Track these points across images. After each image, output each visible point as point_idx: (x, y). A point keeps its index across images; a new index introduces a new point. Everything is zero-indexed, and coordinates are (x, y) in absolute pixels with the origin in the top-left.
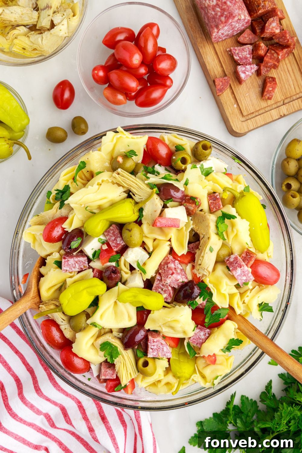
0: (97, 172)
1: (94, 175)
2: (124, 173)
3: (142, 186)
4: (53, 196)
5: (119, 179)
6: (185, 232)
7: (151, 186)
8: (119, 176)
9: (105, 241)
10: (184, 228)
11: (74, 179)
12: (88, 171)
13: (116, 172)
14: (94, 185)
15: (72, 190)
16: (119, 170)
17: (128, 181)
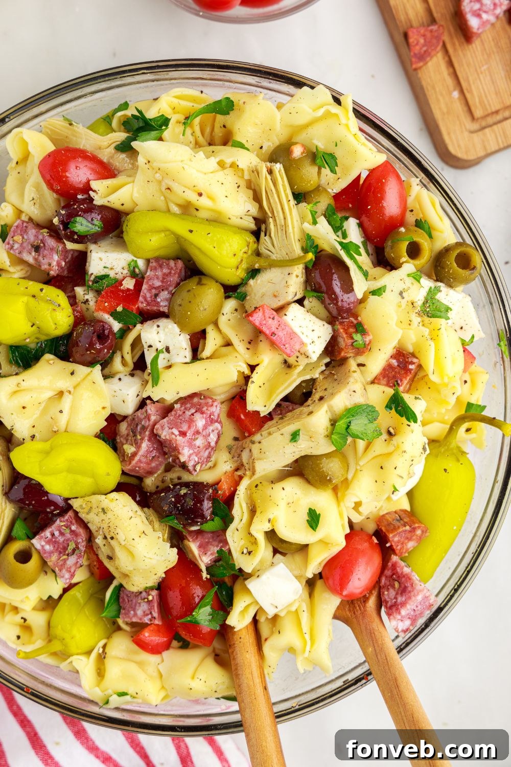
0: (239, 140)
1: (230, 143)
2: (282, 179)
3: (290, 230)
4: (125, 115)
5: (264, 181)
6: (295, 377)
7: (309, 244)
8: (269, 177)
9: (140, 276)
10: (301, 368)
11: (187, 118)
12: (224, 126)
13: (269, 164)
14: (212, 158)
15: (166, 134)
16: (278, 167)
17: (274, 199)
